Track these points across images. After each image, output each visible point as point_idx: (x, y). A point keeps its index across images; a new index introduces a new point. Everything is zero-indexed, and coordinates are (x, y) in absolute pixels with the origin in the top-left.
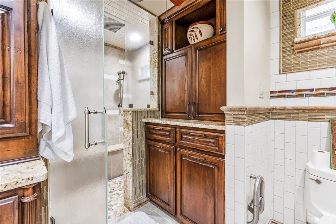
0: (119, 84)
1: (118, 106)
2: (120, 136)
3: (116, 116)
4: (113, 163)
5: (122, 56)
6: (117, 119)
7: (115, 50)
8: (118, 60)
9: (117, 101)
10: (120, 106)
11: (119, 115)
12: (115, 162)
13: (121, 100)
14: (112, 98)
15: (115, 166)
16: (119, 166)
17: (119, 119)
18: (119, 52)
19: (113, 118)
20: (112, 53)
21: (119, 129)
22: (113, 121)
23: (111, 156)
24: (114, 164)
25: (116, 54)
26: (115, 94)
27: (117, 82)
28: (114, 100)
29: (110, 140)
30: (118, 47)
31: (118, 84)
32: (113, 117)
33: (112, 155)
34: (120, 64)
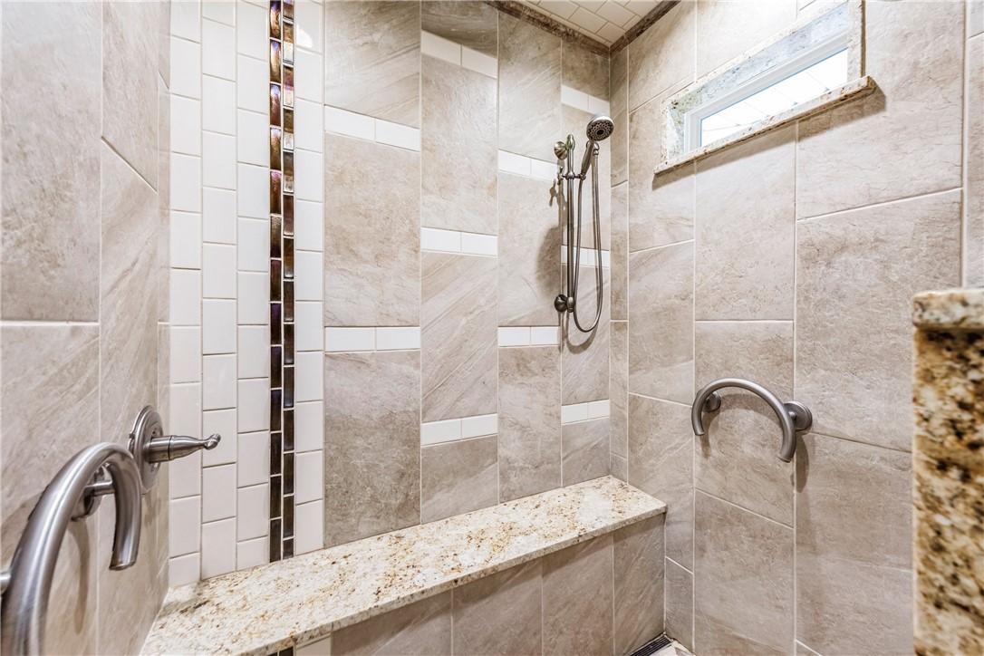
0: (559, 202)
1: (557, 305)
2: (564, 450)
3: (547, 353)
4: (551, 620)
5: (573, 68)
6: (553, 368)
7: (546, 39)
8: (558, 89)
9: (550, 285)
10: (565, 305)
11: (560, 349)
12: (559, 609)
13: (571, 276)
14: (530, 266)
15: (561, 633)
16: (578, 633)
17: (560, 366)
18: (561, 50)
19: (534, 365)
20: (532, 52)
21: (559, 418)
22: (533, 380)
23: (539, 578)
24: (553, 625)
25: (551, 56)
26: (542, 249)
27: (552, 191)
28: (539, 278)
29: (522, 469)
30: (559, 24)
31: (555, 199)
32: (533, 358)
33: (544, 575)
34: (563, 105)
